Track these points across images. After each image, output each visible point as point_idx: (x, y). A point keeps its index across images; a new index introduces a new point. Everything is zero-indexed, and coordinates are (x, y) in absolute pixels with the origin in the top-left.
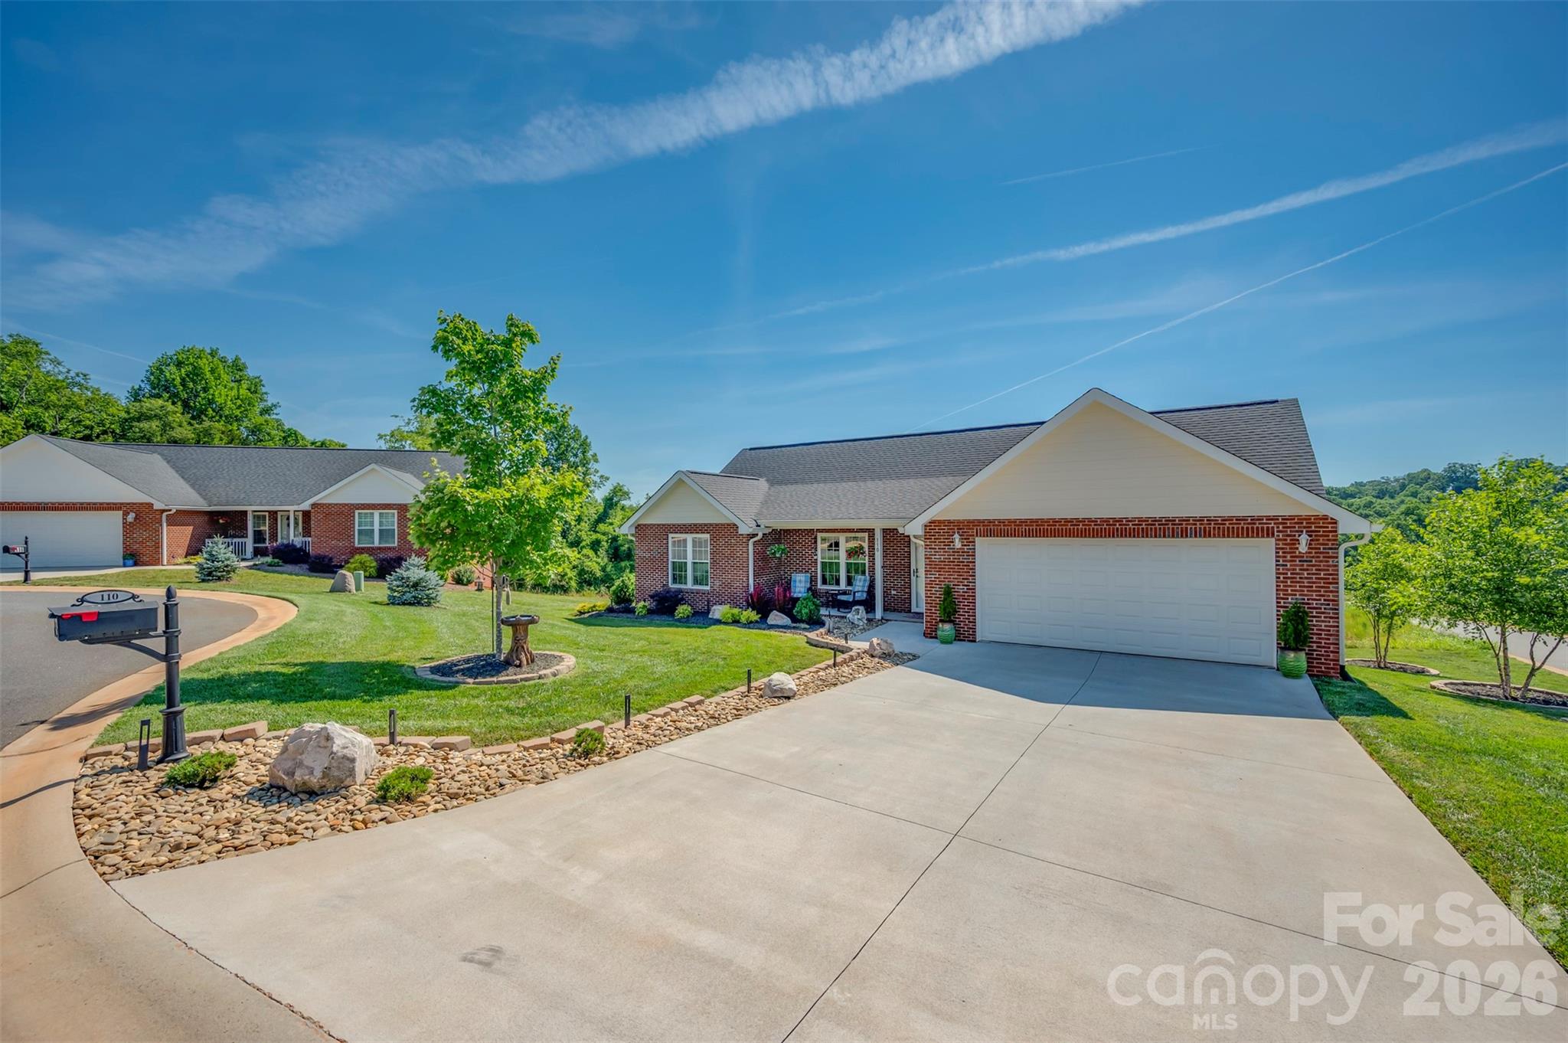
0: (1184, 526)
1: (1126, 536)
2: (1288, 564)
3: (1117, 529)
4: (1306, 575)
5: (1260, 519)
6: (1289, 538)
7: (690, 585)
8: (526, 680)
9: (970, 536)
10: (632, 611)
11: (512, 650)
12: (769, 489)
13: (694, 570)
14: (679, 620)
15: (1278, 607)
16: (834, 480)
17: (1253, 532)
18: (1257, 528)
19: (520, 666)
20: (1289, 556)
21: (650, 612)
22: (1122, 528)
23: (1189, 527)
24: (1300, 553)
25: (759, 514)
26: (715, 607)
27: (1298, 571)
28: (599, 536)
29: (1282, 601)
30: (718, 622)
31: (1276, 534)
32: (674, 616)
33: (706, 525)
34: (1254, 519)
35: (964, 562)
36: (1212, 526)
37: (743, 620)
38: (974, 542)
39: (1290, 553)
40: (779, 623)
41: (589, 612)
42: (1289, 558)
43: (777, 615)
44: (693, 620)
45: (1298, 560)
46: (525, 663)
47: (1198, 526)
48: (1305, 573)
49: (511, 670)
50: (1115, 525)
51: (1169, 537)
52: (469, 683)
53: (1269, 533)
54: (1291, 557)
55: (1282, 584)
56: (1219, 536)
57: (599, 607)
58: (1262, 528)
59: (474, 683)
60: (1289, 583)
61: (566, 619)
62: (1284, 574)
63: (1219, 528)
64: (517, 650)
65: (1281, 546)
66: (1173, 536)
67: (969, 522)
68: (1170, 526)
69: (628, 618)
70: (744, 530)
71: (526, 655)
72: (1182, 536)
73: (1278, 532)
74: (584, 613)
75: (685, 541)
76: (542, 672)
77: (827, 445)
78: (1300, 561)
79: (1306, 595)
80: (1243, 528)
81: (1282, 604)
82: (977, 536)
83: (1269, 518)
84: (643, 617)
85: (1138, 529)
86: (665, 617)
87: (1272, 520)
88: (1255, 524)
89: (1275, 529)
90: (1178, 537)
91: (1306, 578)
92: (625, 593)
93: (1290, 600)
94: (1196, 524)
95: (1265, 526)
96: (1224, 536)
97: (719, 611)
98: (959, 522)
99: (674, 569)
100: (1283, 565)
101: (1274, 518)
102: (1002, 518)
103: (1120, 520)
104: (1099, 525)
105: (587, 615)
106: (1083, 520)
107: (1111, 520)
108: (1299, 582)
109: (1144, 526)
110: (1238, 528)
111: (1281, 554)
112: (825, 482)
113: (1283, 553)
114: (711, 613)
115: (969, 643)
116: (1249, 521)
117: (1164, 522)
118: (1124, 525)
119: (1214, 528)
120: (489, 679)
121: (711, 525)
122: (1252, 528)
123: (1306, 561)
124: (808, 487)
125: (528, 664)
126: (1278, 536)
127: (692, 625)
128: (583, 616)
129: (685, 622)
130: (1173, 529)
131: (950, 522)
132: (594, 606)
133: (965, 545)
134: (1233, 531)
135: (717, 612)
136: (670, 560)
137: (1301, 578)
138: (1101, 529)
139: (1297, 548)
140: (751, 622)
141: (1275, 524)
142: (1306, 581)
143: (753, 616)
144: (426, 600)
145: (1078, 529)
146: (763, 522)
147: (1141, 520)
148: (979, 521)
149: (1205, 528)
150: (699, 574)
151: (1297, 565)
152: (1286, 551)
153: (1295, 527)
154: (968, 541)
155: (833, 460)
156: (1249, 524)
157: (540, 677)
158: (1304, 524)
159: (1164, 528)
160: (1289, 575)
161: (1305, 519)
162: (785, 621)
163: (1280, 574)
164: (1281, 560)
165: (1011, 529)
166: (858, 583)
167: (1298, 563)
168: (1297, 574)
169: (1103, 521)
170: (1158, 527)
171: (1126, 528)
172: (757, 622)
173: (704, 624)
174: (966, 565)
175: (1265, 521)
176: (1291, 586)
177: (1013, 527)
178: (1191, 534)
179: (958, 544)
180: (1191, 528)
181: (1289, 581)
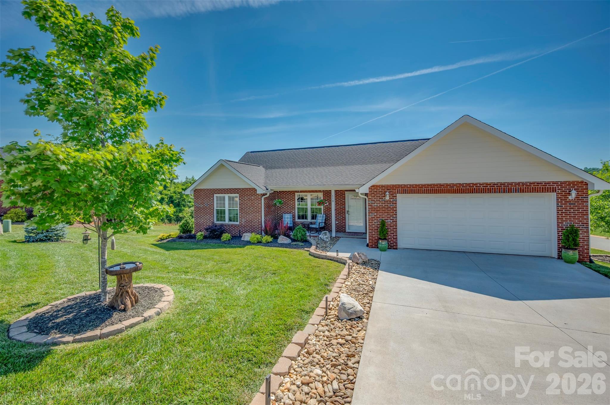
0: (510, 187)
1: (479, 193)
2: (563, 206)
3: (475, 189)
4: (572, 211)
5: (549, 183)
6: (563, 193)
7: (227, 222)
8: (132, 326)
9: (394, 193)
10: (194, 237)
11: (116, 295)
12: (266, 171)
13: (230, 214)
14: (224, 242)
15: (558, 227)
16: (299, 167)
17: (545, 190)
18: (548, 188)
19: (124, 310)
20: (563, 201)
21: (205, 237)
22: (477, 189)
23: (512, 187)
24: (569, 200)
25: (266, 183)
26: (244, 234)
27: (568, 209)
28: (163, 196)
29: (560, 224)
30: (249, 243)
31: (557, 190)
32: (221, 240)
33: (236, 189)
34: (546, 183)
35: (390, 207)
36: (524, 187)
37: (264, 241)
38: (396, 196)
39: (564, 200)
40: (285, 242)
41: (167, 239)
42: (563, 202)
43: (283, 238)
44: (232, 242)
45: (568, 203)
46: (130, 306)
47: (517, 187)
48: (572, 210)
49: (116, 316)
50: (474, 187)
51: (502, 192)
52: (68, 342)
53: (554, 190)
54: (565, 202)
55: (560, 216)
56: (528, 192)
57: (173, 235)
58: (550, 188)
59: (74, 341)
60: (564, 215)
61: (153, 244)
62: (561, 210)
63: (528, 188)
64: (122, 295)
65: (560, 197)
66: (504, 192)
67: (393, 186)
68: (503, 187)
69: (192, 242)
70: (260, 191)
71: (130, 298)
72: (509, 192)
73: (558, 189)
74: (164, 240)
75: (224, 198)
76: (147, 314)
77: (291, 150)
78: (569, 204)
79: (572, 221)
80: (540, 188)
81: (560, 226)
82: (398, 193)
83: (554, 183)
84: (201, 240)
85: (486, 188)
86: (215, 241)
87: (555, 183)
88: (546, 185)
89: (557, 188)
90: (506, 193)
91: (573, 212)
92: (188, 227)
93: (564, 224)
94: (516, 186)
95: (552, 187)
96: (530, 192)
97: (247, 237)
98: (388, 186)
99: (217, 213)
100: (561, 206)
101: (556, 183)
102: (412, 183)
103: (476, 184)
104: (465, 187)
105: (165, 241)
106: (456, 185)
107: (471, 184)
108: (569, 215)
109: (489, 187)
110: (538, 188)
111: (560, 201)
112: (295, 167)
113: (561, 200)
114: (243, 237)
115: (393, 250)
116: (543, 184)
117: (499, 185)
118: (478, 187)
119: (525, 188)
120: (89, 334)
121: (239, 189)
122: (545, 188)
123: (572, 204)
124: (286, 170)
125: (132, 306)
126: (558, 191)
127: (233, 245)
128: (163, 241)
129: (228, 244)
130: (504, 188)
131: (382, 186)
132: (170, 235)
133: (391, 198)
134: (535, 190)
135: (246, 237)
136: (215, 208)
137: (570, 212)
138: (466, 189)
139: (568, 198)
140: (268, 242)
141: (557, 185)
142: (572, 214)
143: (270, 239)
144: (56, 237)
145: (453, 189)
146: (269, 187)
147: (487, 184)
148: (399, 185)
149: (521, 188)
150: (232, 216)
151: (568, 206)
152: (562, 200)
153: (567, 187)
154: (393, 196)
155: (297, 157)
156: (543, 185)
157: (145, 320)
158: (572, 186)
159: (499, 188)
160: (564, 211)
161: (572, 183)
162: (288, 241)
163: (559, 210)
164: (560, 203)
165: (417, 190)
166: (319, 218)
167: (568, 205)
168: (568, 210)
169: (467, 185)
170: (496, 187)
171: (479, 188)
172: (271, 242)
173: (240, 244)
174: (392, 209)
175: (551, 184)
176: (565, 217)
177: (418, 188)
178: (513, 191)
179: (387, 198)
180: (513, 188)
181: (564, 214)
